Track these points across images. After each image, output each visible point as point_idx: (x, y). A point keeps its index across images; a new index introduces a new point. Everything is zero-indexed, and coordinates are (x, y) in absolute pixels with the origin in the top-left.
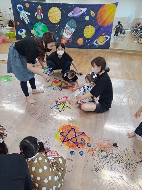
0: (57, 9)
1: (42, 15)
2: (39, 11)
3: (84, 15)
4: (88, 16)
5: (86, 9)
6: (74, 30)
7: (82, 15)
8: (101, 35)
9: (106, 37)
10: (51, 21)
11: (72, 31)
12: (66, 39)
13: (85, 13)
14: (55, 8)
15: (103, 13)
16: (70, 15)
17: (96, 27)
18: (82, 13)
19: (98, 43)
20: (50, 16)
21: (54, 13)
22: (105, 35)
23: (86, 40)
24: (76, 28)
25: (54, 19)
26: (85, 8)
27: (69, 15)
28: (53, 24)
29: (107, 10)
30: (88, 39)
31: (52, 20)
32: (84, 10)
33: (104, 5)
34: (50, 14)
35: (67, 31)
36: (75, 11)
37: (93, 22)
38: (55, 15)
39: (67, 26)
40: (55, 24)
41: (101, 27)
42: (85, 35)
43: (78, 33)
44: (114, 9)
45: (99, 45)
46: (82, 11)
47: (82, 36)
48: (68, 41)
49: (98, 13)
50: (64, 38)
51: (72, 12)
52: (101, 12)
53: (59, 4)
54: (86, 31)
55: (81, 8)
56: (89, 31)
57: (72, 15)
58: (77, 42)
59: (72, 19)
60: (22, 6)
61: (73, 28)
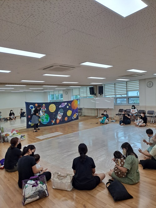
0: (54, 105)
1: (45, 109)
2: (44, 107)
3: (66, 106)
4: (68, 106)
6: (62, 114)
8: (75, 114)
10: (51, 111)
14: (52, 105)
16: (60, 107)
19: (74, 118)
24: (64, 112)
28: (52, 113)
29: (75, 102)
30: (69, 117)
32: (66, 103)
33: (73, 100)
34: (50, 108)
35: (59, 115)
37: (70, 108)
38: (52, 108)
39: (59, 112)
41: (73, 110)
42: (68, 115)
43: (65, 115)
44: (77, 102)
47: (66, 116)
48: (60, 120)
49: (72, 104)
50: (58, 119)
51: (61, 105)
53: (54, 102)
56: (69, 113)
58: (65, 120)
60: (33, 106)
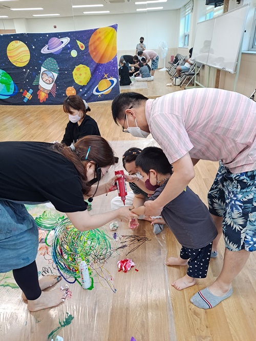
0: (21, 43)
3: (67, 49)
4: (74, 49)
5: (69, 39)
6: (56, 75)
7: (64, 49)
8: (102, 79)
9: (110, 80)
10: (14, 64)
11: (52, 77)
12: (46, 92)
13: (69, 46)
14: (17, 43)
15: (98, 42)
16: (45, 50)
17: (92, 67)
18: (64, 46)
19: (100, 92)
20: (11, 57)
21: (17, 50)
22: (109, 77)
23: (80, 89)
24: (59, 70)
25: (19, 61)
26: (67, 38)
27: (42, 52)
28: (18, 68)
29: (103, 38)
30: (83, 87)
31: (15, 61)
32: (66, 40)
33: (96, 30)
34: (10, 53)
36: (52, 44)
37: (84, 58)
38: (19, 54)
39: (43, 69)
40: (21, 67)
41: (98, 65)
42: (76, 82)
43: (65, 79)
44: (113, 35)
45: (102, 94)
46: (62, 42)
47: (72, 82)
48: (50, 94)
49: (89, 44)
50: (42, 89)
51: (47, 46)
52: (94, 42)
53: (22, 34)
54: (76, 75)
55: (61, 38)
56: (81, 75)
57: (48, 51)
58: (65, 94)
59: (49, 57)
61: (54, 71)
